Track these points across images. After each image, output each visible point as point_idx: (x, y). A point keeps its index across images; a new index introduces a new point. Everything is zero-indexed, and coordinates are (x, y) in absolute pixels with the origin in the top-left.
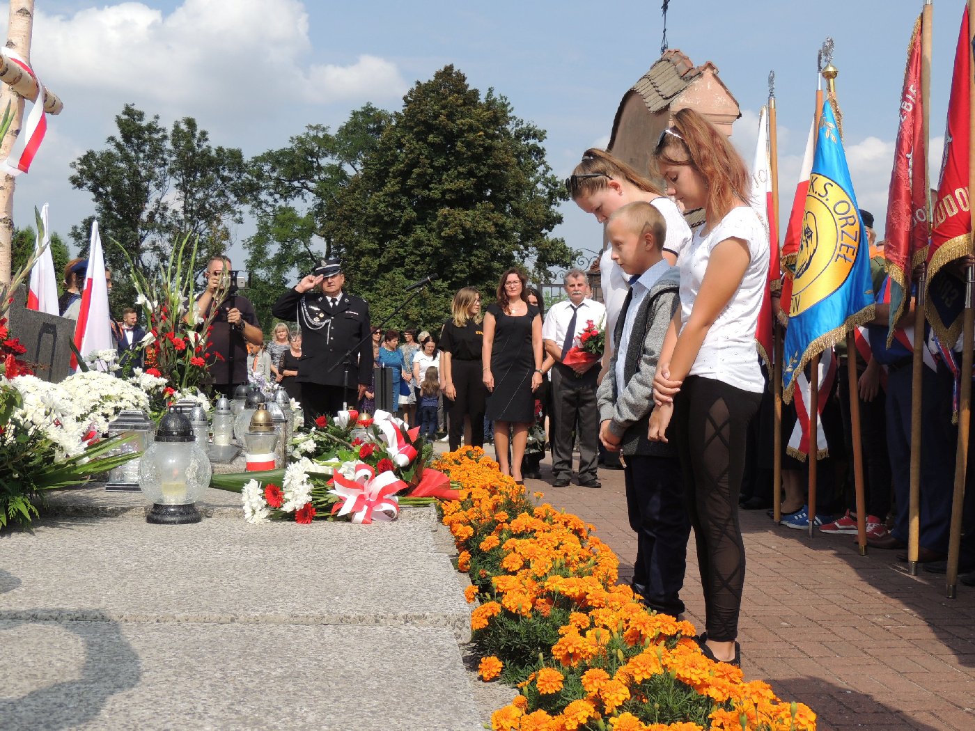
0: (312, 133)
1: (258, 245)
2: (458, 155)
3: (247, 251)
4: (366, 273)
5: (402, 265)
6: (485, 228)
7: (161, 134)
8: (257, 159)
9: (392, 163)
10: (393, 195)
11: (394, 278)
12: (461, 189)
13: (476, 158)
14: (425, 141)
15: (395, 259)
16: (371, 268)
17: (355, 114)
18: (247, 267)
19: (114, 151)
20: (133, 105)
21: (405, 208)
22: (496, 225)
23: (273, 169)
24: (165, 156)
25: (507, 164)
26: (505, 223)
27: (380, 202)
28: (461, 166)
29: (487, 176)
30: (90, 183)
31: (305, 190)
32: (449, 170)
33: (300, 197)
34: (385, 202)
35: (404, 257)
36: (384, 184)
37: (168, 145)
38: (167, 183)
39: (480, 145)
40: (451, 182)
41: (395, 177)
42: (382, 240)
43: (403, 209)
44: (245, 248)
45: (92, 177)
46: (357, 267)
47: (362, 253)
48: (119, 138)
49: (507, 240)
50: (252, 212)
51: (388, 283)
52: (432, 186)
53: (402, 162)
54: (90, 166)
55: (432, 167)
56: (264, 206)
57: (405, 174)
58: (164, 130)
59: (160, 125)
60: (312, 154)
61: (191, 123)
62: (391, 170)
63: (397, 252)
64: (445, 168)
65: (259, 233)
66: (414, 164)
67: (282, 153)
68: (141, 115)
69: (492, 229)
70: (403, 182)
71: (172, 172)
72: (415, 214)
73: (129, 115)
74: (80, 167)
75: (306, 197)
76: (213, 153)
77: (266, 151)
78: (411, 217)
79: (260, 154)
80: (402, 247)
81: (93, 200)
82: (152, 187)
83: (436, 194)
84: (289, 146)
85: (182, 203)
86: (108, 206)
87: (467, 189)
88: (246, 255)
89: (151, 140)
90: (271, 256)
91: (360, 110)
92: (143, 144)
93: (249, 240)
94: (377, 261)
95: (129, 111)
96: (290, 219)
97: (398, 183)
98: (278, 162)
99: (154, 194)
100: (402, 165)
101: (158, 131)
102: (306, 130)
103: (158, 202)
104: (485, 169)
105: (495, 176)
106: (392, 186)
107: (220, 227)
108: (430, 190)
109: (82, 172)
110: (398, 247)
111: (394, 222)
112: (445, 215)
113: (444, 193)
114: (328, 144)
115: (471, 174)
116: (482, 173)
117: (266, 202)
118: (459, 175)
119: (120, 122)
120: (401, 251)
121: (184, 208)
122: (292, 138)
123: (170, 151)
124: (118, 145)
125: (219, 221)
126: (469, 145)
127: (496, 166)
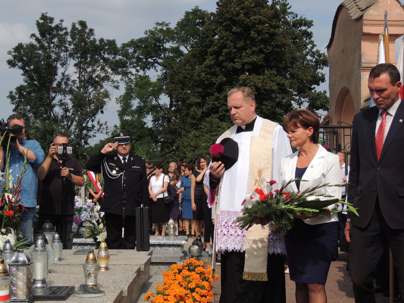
0: (159, 27)
1: (125, 100)
2: (253, 39)
3: (119, 105)
4: (193, 118)
5: (217, 112)
6: (271, 87)
7: (64, 31)
8: (124, 45)
9: (209, 46)
10: (210, 67)
11: (212, 121)
12: (255, 61)
13: (264, 41)
14: (230, 31)
15: (213, 108)
16: (197, 115)
17: (187, 13)
18: (119, 115)
19: (35, 43)
20: (47, 13)
21: (219, 75)
22: (278, 84)
23: (135, 51)
24: (67, 45)
25: (285, 45)
26: (284, 83)
27: (202, 71)
28: (254, 46)
29: (272, 52)
30: (20, 64)
31: (156, 64)
32: (246, 49)
33: (154, 68)
34: (205, 71)
35: (219, 107)
36: (204, 60)
37: (69, 39)
38: (68, 62)
39: (267, 33)
40: (248, 57)
41: (211, 55)
42: (204, 96)
43: (217, 76)
44: (118, 103)
45: (21, 60)
46: (187, 114)
47: (191, 105)
48: (38, 35)
49: (286, 94)
50: (122, 80)
51: (207, 124)
52: (235, 60)
53: (216, 45)
54: (20, 53)
55: (235, 47)
56: (130, 75)
57: (218, 53)
58: (66, 29)
59: (64, 25)
60: (159, 40)
61: (83, 24)
62: (209, 51)
63: (214, 104)
64: (244, 48)
65: (126, 93)
66: (224, 46)
67: (141, 40)
68: (52, 20)
69: (275, 87)
70: (217, 58)
71: (71, 55)
72: (225, 79)
73: (44, 20)
74: (14, 54)
75: (157, 68)
76: (98, 43)
77: (130, 40)
78: (222, 81)
79: (126, 42)
80: (217, 101)
81: (22, 75)
82: (59, 66)
83: (238, 66)
84: (144, 36)
85: (78, 75)
86: (31, 78)
87: (259, 61)
88: (119, 107)
89: (57, 35)
90: (134, 108)
91: (191, 11)
92: (53, 38)
93: (120, 97)
94: (201, 110)
95: (44, 17)
96: (145, 84)
97: (213, 59)
98: (138, 46)
99: (60, 70)
100: (216, 47)
101: (62, 29)
102: (155, 26)
103: (63, 74)
104: (271, 49)
105: (277, 52)
106: (210, 61)
107: (102, 91)
108: (234, 63)
109: (15, 57)
110: (214, 101)
111: (212, 84)
112: (244, 79)
113: (243, 65)
114: (169, 34)
115: (261, 51)
116: (269, 51)
117: (131, 73)
118: (253, 53)
119: (38, 24)
120: (216, 103)
121: (79, 78)
122: (146, 31)
123: (70, 42)
124: (37, 39)
125: (102, 87)
126: (259, 33)
127: (277, 46)
